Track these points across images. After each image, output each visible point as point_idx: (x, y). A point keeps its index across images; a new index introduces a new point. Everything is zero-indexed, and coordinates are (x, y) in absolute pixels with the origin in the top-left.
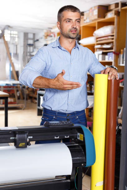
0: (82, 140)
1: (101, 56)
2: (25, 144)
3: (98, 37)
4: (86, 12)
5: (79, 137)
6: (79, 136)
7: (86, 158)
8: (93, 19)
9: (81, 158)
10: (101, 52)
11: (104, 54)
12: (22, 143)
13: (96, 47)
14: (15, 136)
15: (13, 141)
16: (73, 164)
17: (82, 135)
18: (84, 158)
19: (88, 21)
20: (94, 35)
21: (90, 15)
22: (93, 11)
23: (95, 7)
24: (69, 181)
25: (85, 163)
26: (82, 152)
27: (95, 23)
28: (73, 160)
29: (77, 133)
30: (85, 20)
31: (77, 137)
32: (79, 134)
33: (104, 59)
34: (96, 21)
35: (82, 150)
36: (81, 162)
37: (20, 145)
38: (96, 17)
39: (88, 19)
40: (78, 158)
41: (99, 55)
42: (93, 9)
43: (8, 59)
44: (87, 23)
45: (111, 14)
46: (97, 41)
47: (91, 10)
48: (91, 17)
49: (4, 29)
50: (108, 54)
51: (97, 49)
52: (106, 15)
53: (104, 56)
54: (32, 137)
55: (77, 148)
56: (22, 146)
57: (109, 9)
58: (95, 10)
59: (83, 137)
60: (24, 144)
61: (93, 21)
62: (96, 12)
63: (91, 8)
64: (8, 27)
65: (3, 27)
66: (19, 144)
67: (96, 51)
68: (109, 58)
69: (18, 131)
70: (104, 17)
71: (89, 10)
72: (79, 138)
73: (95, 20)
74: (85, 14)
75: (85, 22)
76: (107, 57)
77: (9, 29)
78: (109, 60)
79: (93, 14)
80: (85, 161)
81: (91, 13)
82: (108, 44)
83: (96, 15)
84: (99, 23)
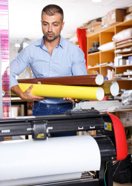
0: (111, 130)
1: (121, 61)
2: (45, 135)
3: (117, 42)
4: (103, 17)
5: (106, 127)
6: (106, 125)
7: (116, 150)
8: (111, 23)
9: (110, 150)
10: (121, 57)
11: (125, 58)
12: (41, 134)
13: (116, 52)
14: (32, 127)
15: (31, 133)
16: (102, 157)
17: (110, 124)
18: (114, 150)
19: (106, 26)
20: (113, 40)
21: (108, 19)
22: (111, 15)
23: (112, 11)
24: (97, 180)
25: (116, 156)
26: (112, 143)
27: (114, 28)
28: (101, 153)
29: (104, 123)
30: (103, 26)
31: (104, 127)
32: (106, 123)
33: (125, 63)
34: (115, 26)
35: (111, 141)
36: (110, 155)
37: (39, 136)
38: (115, 21)
39: (106, 24)
40: (107, 150)
41: (119, 60)
42: (111, 13)
43: (28, 72)
44: (105, 28)
45: (129, 17)
46: (116, 46)
47: (109, 14)
48: (109, 22)
49: (23, 42)
50: (129, 58)
51: (117, 54)
52: (125, 18)
53: (124, 60)
54: (51, 128)
55: (105, 140)
56: (41, 137)
57: (127, 12)
58: (112, 14)
59: (111, 127)
60: (43, 135)
61: (111, 25)
62: (114, 16)
63: (109, 13)
64: (27, 40)
65: (21, 41)
66: (37, 135)
67: (116, 56)
68: (130, 62)
69: (35, 120)
70: (123, 20)
71: (107, 16)
72: (106, 129)
73: (114, 24)
74: (103, 19)
75: (103, 27)
76: (127, 61)
77: (28, 42)
78: (130, 64)
79: (111, 18)
80: (116, 154)
81: (109, 18)
82: (128, 47)
83: (114, 19)
84: (117, 27)
